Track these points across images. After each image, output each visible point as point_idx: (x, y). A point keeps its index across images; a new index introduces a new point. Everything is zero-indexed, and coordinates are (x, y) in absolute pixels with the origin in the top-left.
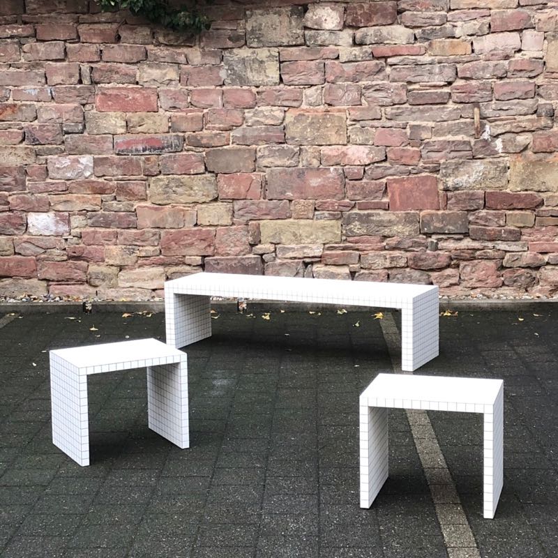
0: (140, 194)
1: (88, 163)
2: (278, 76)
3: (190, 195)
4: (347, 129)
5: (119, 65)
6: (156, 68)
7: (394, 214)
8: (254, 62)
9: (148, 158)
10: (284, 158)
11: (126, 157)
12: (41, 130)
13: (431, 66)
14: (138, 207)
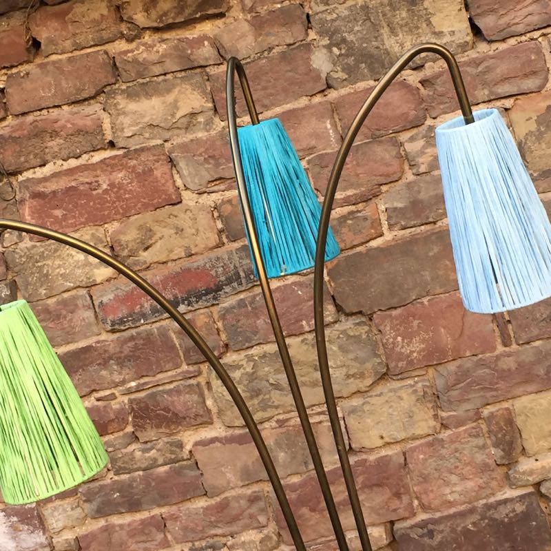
0: (192, 413)
2: (466, 25)
6: (148, 95)
8: (394, 9)
11: (134, 332)
14: (196, 444)
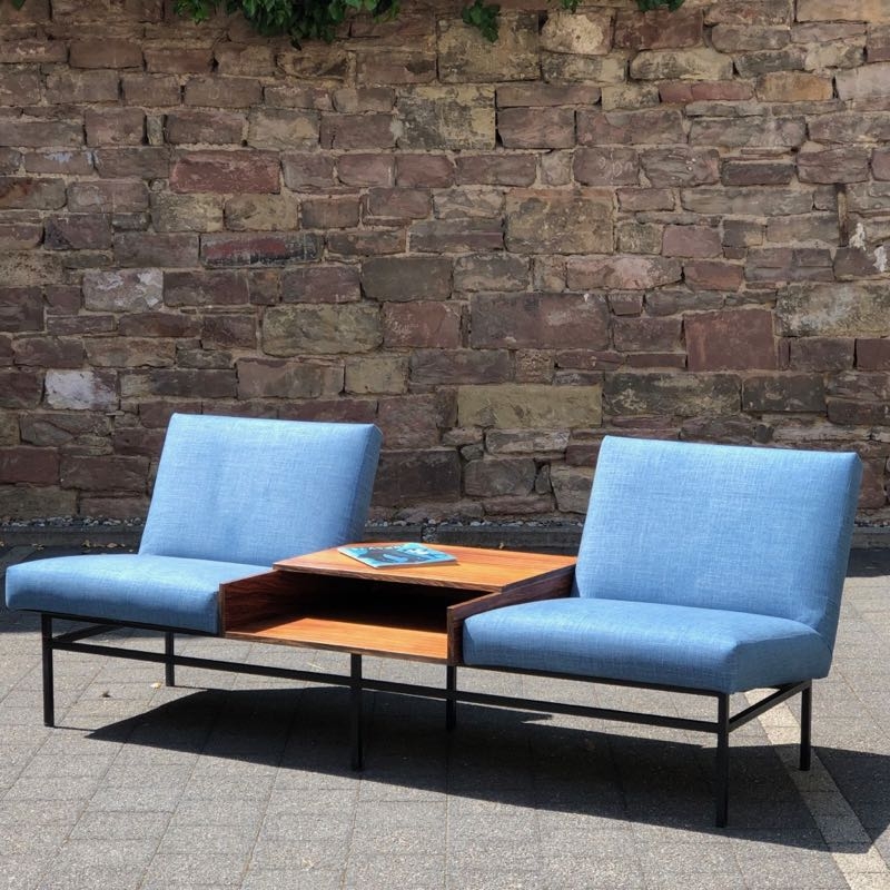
0: (244, 338)
1: (154, 282)
2: (493, 132)
3: (333, 339)
4: (614, 227)
5: (213, 111)
6: (278, 117)
7: (696, 377)
8: (451, 109)
9: (260, 274)
10: (502, 275)
11: (222, 272)
12: (73, 224)
13: (762, 119)
14: (241, 359)
